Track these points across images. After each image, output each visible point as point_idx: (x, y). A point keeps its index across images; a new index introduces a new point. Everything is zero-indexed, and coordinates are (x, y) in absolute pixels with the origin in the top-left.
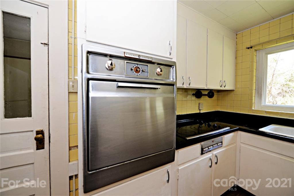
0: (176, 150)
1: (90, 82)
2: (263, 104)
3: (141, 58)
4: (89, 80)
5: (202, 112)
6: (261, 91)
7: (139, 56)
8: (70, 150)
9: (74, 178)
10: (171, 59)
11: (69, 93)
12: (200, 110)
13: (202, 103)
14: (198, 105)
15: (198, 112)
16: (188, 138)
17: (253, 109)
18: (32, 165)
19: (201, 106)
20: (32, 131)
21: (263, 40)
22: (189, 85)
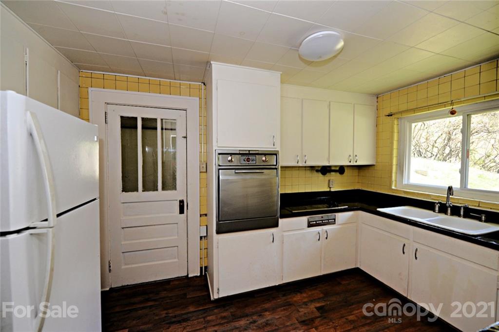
0: (279, 219)
1: (220, 171)
2: (405, 182)
3: (250, 152)
4: (219, 169)
5: (332, 190)
6: (403, 168)
7: (249, 151)
8: (201, 216)
9: (203, 238)
10: (276, 148)
11: (200, 172)
12: (330, 188)
13: (333, 180)
14: (327, 182)
15: (328, 190)
16: (294, 212)
17: (393, 188)
18: (176, 225)
19: (331, 183)
20: (177, 200)
21: (403, 107)
22: (305, 163)
